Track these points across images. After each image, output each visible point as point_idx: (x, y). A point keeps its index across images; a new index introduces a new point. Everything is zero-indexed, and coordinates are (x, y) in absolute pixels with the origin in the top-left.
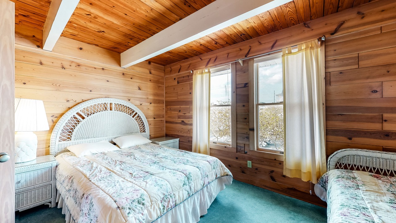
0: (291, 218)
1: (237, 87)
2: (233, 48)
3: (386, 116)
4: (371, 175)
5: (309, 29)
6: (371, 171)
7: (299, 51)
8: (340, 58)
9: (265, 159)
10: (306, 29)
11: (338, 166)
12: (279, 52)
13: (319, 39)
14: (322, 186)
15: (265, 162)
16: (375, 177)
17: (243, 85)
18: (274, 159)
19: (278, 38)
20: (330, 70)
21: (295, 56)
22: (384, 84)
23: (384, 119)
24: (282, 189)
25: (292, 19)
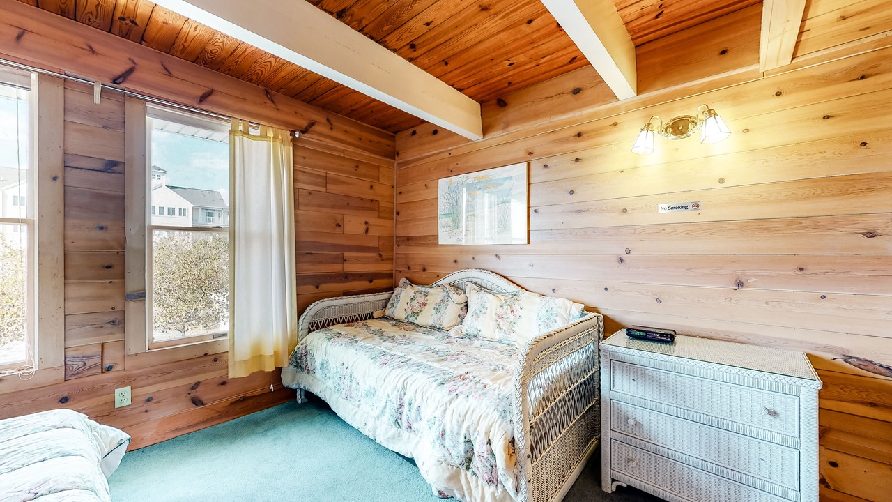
0: (275, 439)
1: (66, 165)
2: (48, 24)
3: (347, 254)
4: (346, 326)
5: (273, 105)
6: (344, 322)
7: (261, 137)
8: (309, 171)
9: (178, 363)
10: (269, 103)
11: (314, 327)
12: (217, 118)
13: (292, 133)
14: (295, 366)
15: (176, 371)
16: (349, 326)
17: (99, 166)
18: (202, 354)
19: (215, 87)
20: (299, 185)
21: (254, 142)
22: (345, 217)
23: (345, 258)
24: (219, 412)
25: (258, 73)
